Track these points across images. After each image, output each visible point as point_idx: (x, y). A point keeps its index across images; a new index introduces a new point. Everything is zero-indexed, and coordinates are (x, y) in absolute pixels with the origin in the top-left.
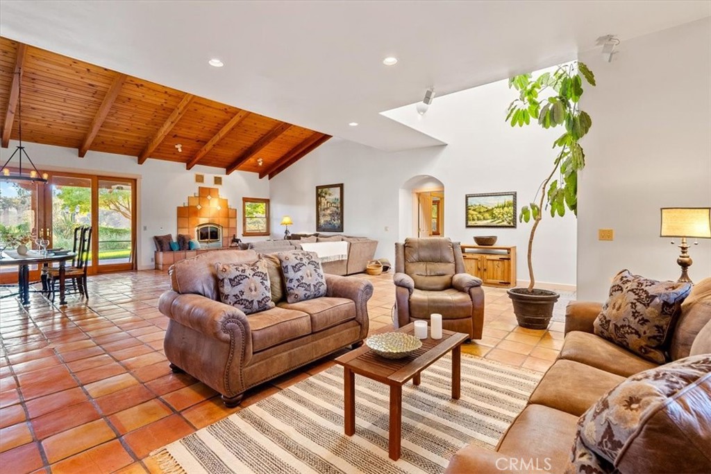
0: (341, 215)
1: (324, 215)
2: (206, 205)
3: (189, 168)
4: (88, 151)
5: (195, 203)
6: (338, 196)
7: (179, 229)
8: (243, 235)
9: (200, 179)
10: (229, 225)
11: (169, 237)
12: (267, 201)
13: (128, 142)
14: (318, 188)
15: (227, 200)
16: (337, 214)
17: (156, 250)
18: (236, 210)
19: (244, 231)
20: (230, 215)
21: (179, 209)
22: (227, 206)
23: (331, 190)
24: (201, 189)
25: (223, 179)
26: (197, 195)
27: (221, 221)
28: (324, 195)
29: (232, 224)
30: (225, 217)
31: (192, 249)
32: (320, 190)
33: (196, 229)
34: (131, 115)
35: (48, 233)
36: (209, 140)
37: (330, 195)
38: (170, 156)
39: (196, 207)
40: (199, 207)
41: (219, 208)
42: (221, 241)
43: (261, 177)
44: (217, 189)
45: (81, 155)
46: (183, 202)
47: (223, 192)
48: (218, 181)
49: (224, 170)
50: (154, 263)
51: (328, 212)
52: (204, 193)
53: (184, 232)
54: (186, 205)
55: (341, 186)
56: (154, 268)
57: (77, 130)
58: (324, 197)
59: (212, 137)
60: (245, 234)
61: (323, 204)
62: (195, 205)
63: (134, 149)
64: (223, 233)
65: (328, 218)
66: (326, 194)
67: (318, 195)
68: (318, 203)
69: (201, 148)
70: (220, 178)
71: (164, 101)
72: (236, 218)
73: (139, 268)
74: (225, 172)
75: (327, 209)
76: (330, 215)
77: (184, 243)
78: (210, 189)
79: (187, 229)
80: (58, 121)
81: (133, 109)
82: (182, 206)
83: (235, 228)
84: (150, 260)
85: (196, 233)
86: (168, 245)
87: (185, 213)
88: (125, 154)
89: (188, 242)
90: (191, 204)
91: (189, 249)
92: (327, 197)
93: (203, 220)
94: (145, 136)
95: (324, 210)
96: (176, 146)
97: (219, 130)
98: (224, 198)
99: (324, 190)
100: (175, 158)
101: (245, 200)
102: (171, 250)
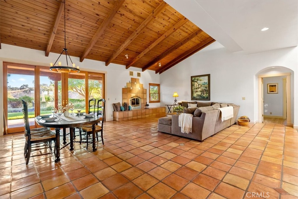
0: (208, 91)
1: (197, 91)
2: (134, 87)
3: (127, 68)
4: (85, 59)
5: (129, 86)
6: (207, 81)
7: (123, 100)
8: (149, 102)
9: (131, 74)
10: (143, 97)
11: (119, 103)
12: (158, 85)
13: (104, 53)
14: (192, 77)
15: (143, 84)
16: (206, 90)
17: (113, 110)
18: (146, 89)
19: (150, 100)
20: (144, 92)
21: (123, 89)
22: (143, 87)
23: (201, 78)
24: (132, 79)
25: (141, 74)
26: (130, 82)
27: (140, 95)
28: (196, 81)
29: (145, 97)
30: (142, 93)
31: (130, 110)
32: (193, 78)
33: (130, 99)
34: (111, 36)
35: (66, 102)
36: (142, 52)
37: (200, 80)
38: (120, 61)
39: (130, 88)
40: (131, 88)
41: (139, 89)
42: (140, 106)
43: (156, 73)
44: (139, 79)
45: (81, 60)
46: (124, 86)
47: (141, 81)
48: (139, 75)
49: (141, 69)
50: (112, 117)
51: (200, 89)
52: (133, 81)
53: (126, 101)
54: (126, 87)
55: (209, 75)
56: (113, 120)
57: (82, 46)
58: (197, 82)
59: (144, 50)
60: (150, 102)
61: (195, 86)
62: (129, 87)
63: (105, 57)
64: (141, 101)
65: (199, 93)
66: (198, 80)
67: (192, 81)
68: (192, 85)
69: (136, 56)
70: (140, 73)
71: (130, 26)
72: (146, 93)
73: (106, 121)
74: (142, 70)
75: (198, 88)
76: (201, 91)
77: (126, 107)
78: (136, 79)
79: (126, 100)
80: (75, 40)
81: (113, 31)
82: (124, 88)
83: (146, 99)
84: (111, 116)
85: (130, 101)
86: (120, 108)
87: (126, 91)
88: (100, 60)
89: (128, 106)
90: (128, 87)
91: (129, 110)
92: (198, 82)
93: (133, 95)
94: (113, 50)
95: (196, 89)
96: (126, 56)
97: (149, 45)
98: (141, 83)
99: (196, 78)
100: (122, 63)
101: (150, 84)
102: (121, 110)
